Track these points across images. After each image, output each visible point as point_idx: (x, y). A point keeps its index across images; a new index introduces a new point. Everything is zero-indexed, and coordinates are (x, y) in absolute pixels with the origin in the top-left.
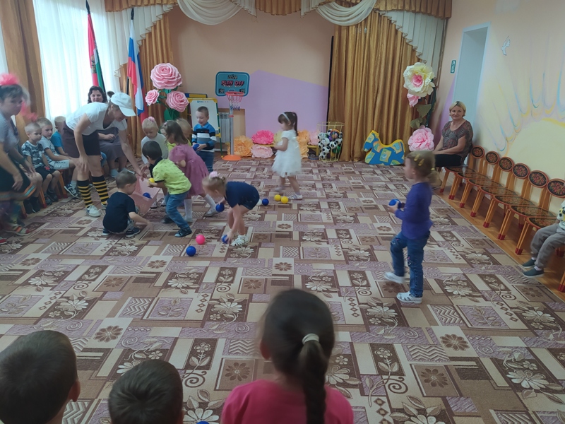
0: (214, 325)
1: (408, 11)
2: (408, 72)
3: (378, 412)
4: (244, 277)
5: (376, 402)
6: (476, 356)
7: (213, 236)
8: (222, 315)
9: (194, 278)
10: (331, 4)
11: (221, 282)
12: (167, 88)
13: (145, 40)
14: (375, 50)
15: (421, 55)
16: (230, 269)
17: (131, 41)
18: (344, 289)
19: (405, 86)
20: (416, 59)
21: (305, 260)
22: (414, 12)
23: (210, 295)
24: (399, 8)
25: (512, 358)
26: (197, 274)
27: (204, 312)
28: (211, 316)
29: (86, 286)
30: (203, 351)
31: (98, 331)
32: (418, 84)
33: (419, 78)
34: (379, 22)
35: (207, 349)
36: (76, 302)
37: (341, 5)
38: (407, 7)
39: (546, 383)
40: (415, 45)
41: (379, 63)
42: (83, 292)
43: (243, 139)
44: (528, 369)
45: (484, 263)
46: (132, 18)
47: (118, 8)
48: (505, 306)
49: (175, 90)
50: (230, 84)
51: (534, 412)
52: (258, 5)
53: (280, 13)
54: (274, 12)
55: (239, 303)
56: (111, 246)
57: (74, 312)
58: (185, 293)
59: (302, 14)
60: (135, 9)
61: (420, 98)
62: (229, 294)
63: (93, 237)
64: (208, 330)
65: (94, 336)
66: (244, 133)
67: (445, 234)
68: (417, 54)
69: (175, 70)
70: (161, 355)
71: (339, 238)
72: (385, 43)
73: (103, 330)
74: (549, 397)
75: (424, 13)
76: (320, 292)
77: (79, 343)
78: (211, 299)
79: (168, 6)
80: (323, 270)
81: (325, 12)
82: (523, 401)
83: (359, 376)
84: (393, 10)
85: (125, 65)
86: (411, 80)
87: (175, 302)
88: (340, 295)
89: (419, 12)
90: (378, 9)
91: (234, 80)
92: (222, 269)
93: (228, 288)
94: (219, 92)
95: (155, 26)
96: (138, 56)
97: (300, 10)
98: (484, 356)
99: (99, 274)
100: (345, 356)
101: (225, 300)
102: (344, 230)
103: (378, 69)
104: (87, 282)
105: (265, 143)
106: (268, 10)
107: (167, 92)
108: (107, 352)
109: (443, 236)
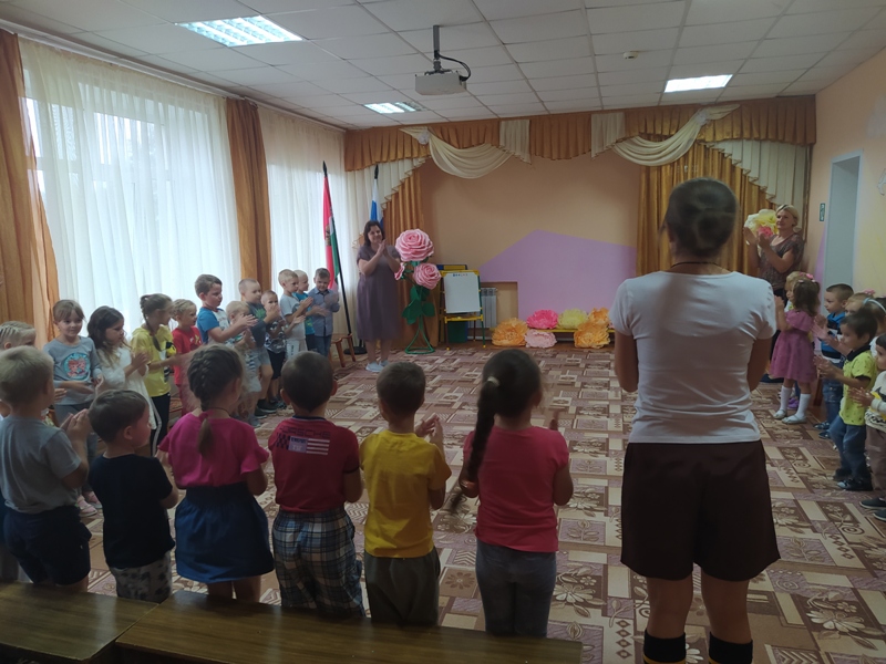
3: (619, 633)
5: (619, 623)
6: (771, 589)
25: (824, 597)
39: (861, 626)
43: (514, 323)
44: (843, 610)
45: (831, 489)
46: (376, 177)
48: (842, 540)
51: (827, 654)
60: (380, 166)
66: (515, 314)
67: (787, 451)
74: (858, 641)
80: (591, 486)
82: (817, 641)
83: (606, 597)
98: (782, 591)
100: (593, 577)
105: (544, 327)
109: (783, 454)
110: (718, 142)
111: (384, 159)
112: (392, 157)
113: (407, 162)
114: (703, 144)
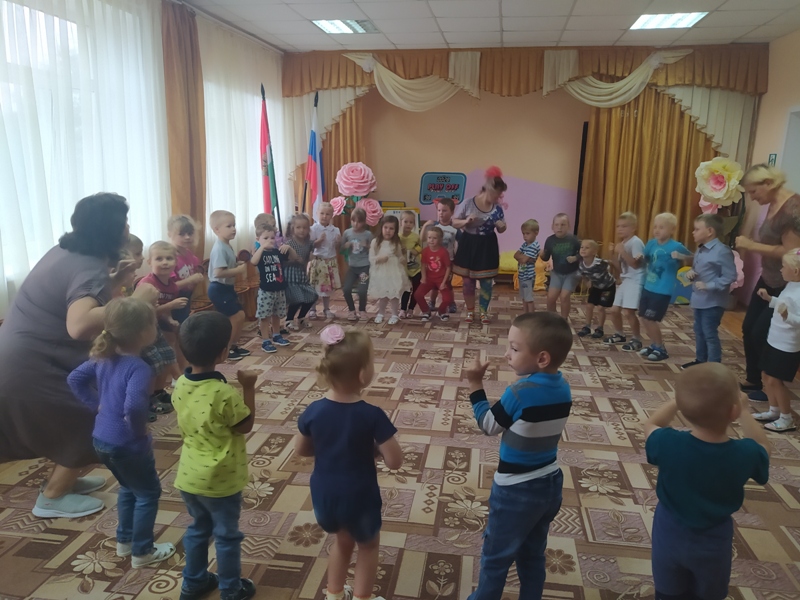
0: (453, 535)
1: (699, 86)
2: (703, 170)
4: (483, 463)
7: (429, 399)
8: (461, 520)
9: (411, 461)
10: (587, 79)
11: (452, 469)
12: (356, 195)
13: (331, 133)
14: (649, 139)
15: (719, 146)
16: (461, 450)
17: (313, 135)
18: (641, 493)
19: (697, 190)
20: (712, 153)
21: (571, 443)
22: (710, 87)
23: (439, 487)
24: (687, 82)
26: (416, 454)
27: (434, 514)
28: (446, 520)
29: (267, 462)
30: (443, 574)
31: (291, 529)
32: (718, 187)
33: (720, 180)
34: (657, 102)
35: (448, 571)
36: (258, 484)
37: (601, 80)
38: (698, 80)
40: (710, 132)
41: (655, 158)
42: (265, 471)
46: (316, 105)
47: (298, 93)
49: (365, 197)
50: (440, 188)
52: (482, 84)
53: (513, 92)
54: (505, 92)
55: (483, 504)
56: (292, 408)
57: (256, 499)
58: (403, 482)
59: (545, 93)
60: (320, 93)
61: (720, 207)
62: (466, 488)
63: (267, 393)
64: (445, 541)
65: (287, 536)
68: (713, 145)
69: (369, 171)
70: (383, 573)
71: (617, 412)
72: (665, 130)
73: (299, 528)
75: (723, 89)
76: (604, 494)
77: (268, 545)
78: (441, 494)
79: (363, 89)
81: (577, 90)
84: (676, 85)
85: (303, 166)
86: (707, 181)
87: (391, 494)
88: (636, 503)
89: (717, 87)
90: (655, 85)
91: (445, 183)
92: (450, 449)
93: (463, 480)
94: (425, 199)
95: (344, 115)
96: (321, 154)
97: (542, 88)
99: (283, 446)
101: (463, 497)
102: (623, 400)
103: (654, 166)
104: (268, 457)
106: (496, 90)
107: (355, 200)
108: (309, 561)
110: (669, 87)
111: (325, 86)
112: (334, 83)
113: (350, 90)
114: (654, 88)
